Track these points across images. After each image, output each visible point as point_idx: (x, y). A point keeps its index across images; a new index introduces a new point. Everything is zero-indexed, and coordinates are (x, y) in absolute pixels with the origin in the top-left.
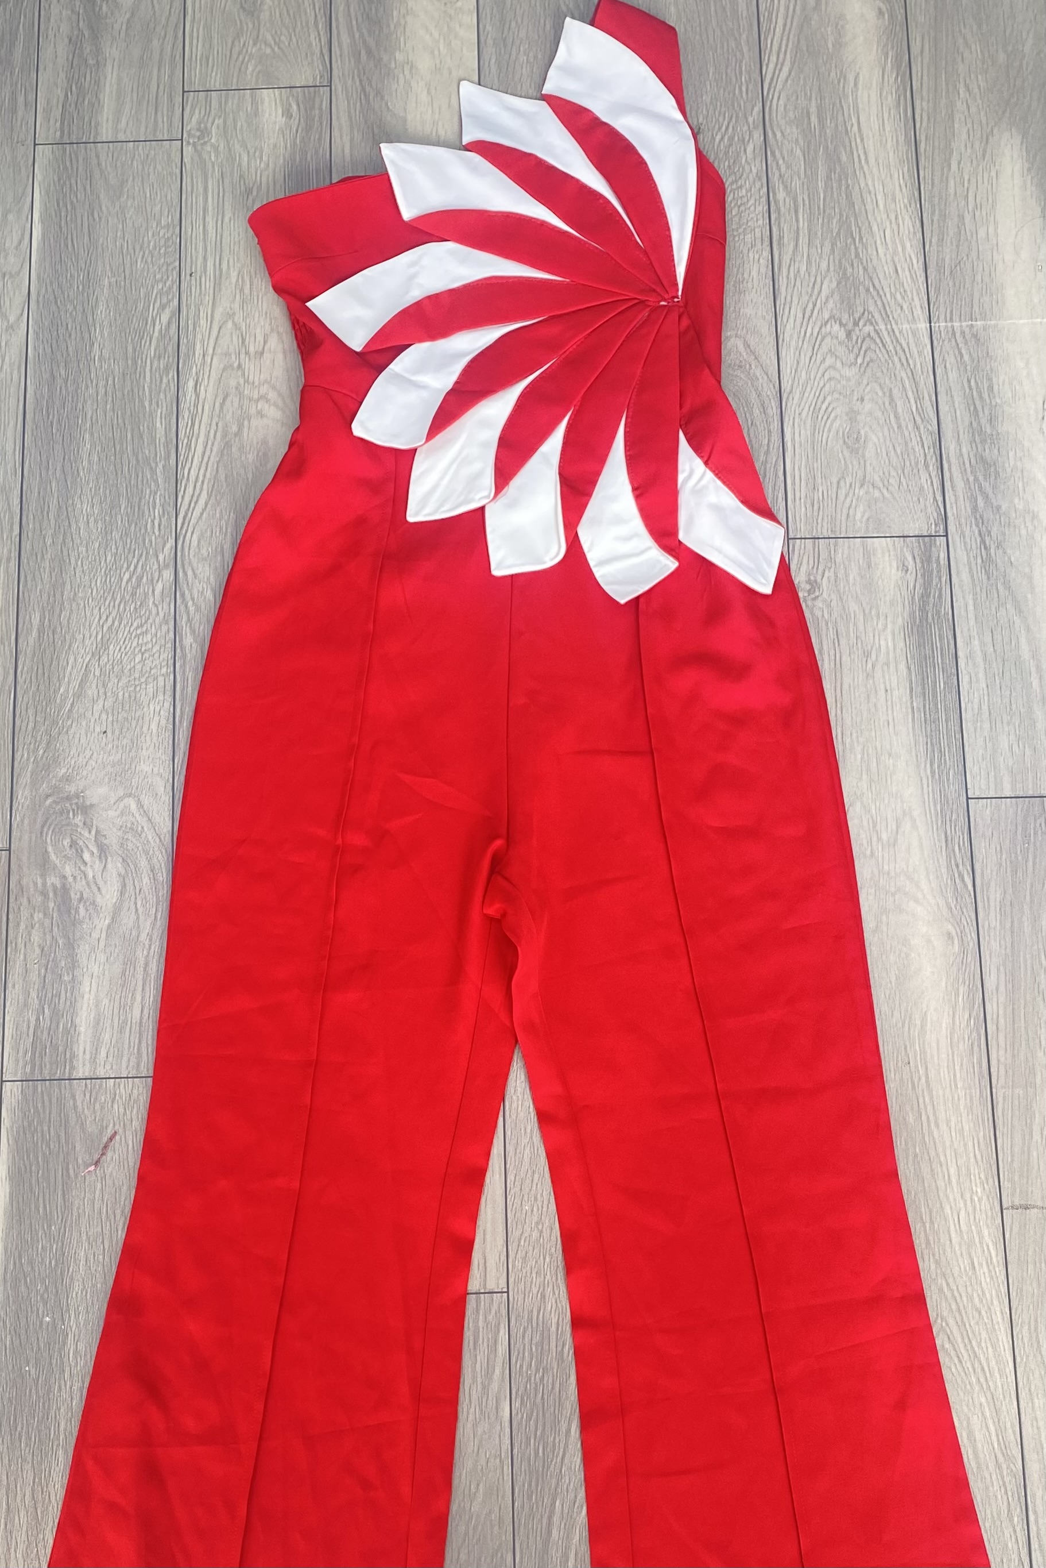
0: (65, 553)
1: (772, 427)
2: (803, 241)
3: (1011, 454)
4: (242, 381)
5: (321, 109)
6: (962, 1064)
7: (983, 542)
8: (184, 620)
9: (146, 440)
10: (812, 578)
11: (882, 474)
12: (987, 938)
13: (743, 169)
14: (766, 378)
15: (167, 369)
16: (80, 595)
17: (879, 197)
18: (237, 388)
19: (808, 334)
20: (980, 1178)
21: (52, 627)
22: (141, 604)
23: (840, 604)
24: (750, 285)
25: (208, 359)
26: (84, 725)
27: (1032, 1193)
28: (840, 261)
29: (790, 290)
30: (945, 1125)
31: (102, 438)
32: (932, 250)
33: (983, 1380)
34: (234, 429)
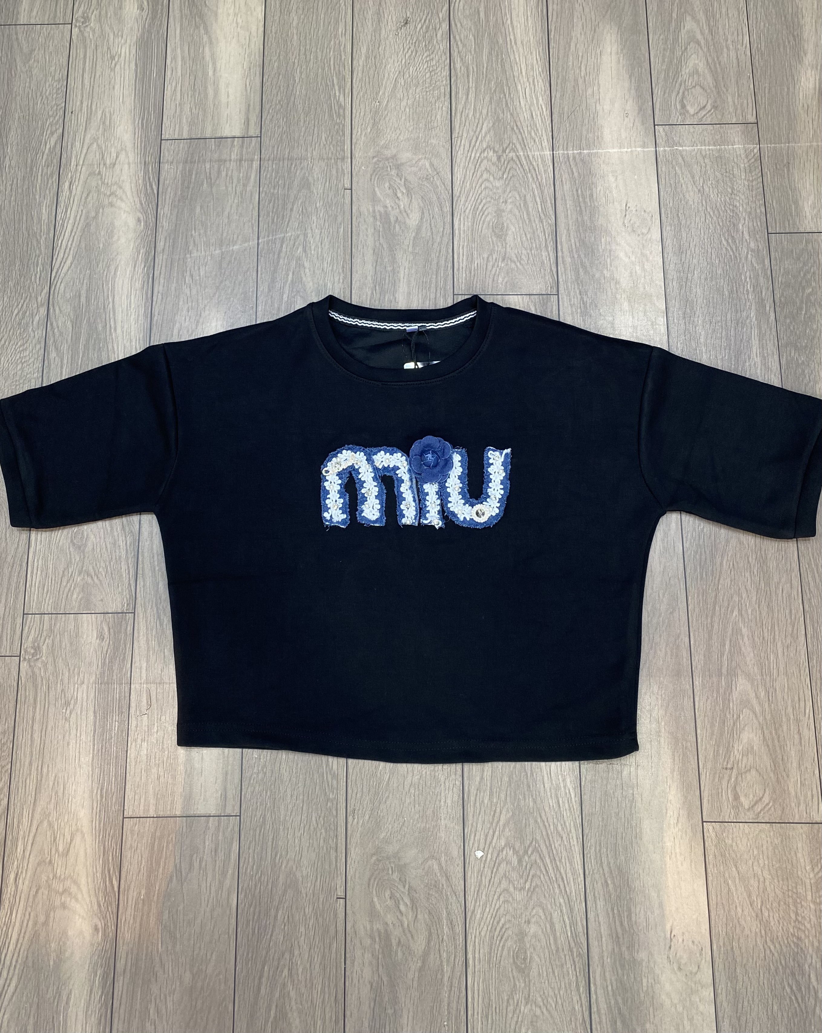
1: (446, 219)
2: (472, 96)
3: (603, 240)
4: (100, 182)
5: (162, 5)
7: (582, 298)
8: (52, 341)
9: (35, 221)
11: (517, 253)
13: (435, 48)
14: (443, 187)
15: (52, 175)
17: (522, 66)
18: (96, 187)
19: (472, 158)
22: (24, 330)
24: (436, 125)
25: (79, 168)
28: (495, 109)
29: (461, 129)
31: (7, 219)
32: (556, 101)
33: (562, 886)
34: (93, 214)
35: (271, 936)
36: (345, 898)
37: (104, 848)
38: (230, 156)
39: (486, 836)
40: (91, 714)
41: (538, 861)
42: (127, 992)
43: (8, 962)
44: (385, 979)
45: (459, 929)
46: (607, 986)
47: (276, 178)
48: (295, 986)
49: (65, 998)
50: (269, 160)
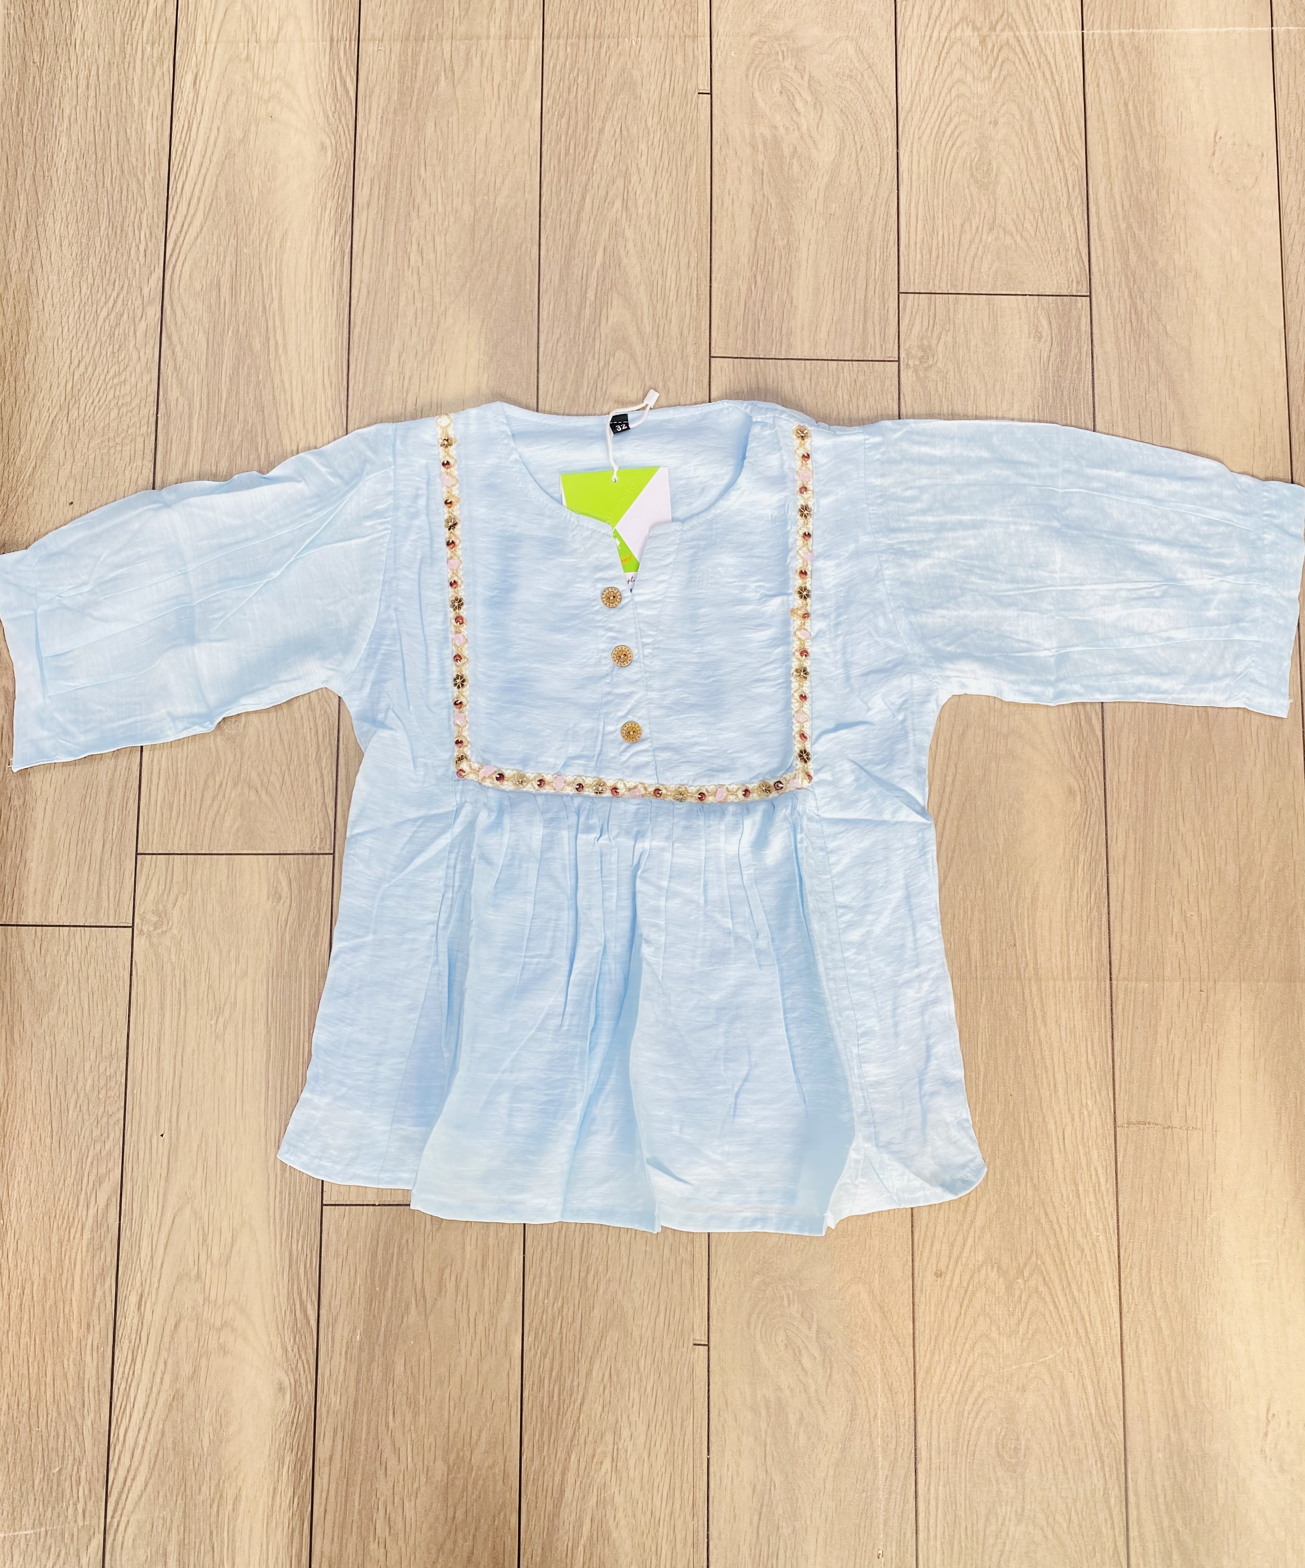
0: (33, 282)
1: (885, 153)
3: (1172, 198)
4: (249, 76)
6: (1077, 950)
7: (1134, 305)
8: (170, 371)
9: (133, 146)
10: (925, 342)
11: (1015, 217)
12: (1115, 795)
14: (881, 92)
16: (48, 334)
18: (243, 84)
19: (934, 39)
20: (1091, 1088)
21: (14, 374)
22: (120, 347)
23: (957, 377)
25: (211, 47)
26: (48, 495)
27: (1152, 1107)
30: (1054, 1022)
33: (1081, 1332)
34: (238, 134)
35: (581, 1404)
36: (708, 1345)
37: (291, 1254)
38: (488, 31)
39: (952, 1245)
40: (261, 1028)
41: (1042, 1288)
42: (337, 1492)
43: (130, 1442)
44: (778, 1478)
45: (905, 1398)
46: (1157, 1496)
47: (571, 70)
48: (623, 1487)
49: (230, 1502)
50: (558, 38)
